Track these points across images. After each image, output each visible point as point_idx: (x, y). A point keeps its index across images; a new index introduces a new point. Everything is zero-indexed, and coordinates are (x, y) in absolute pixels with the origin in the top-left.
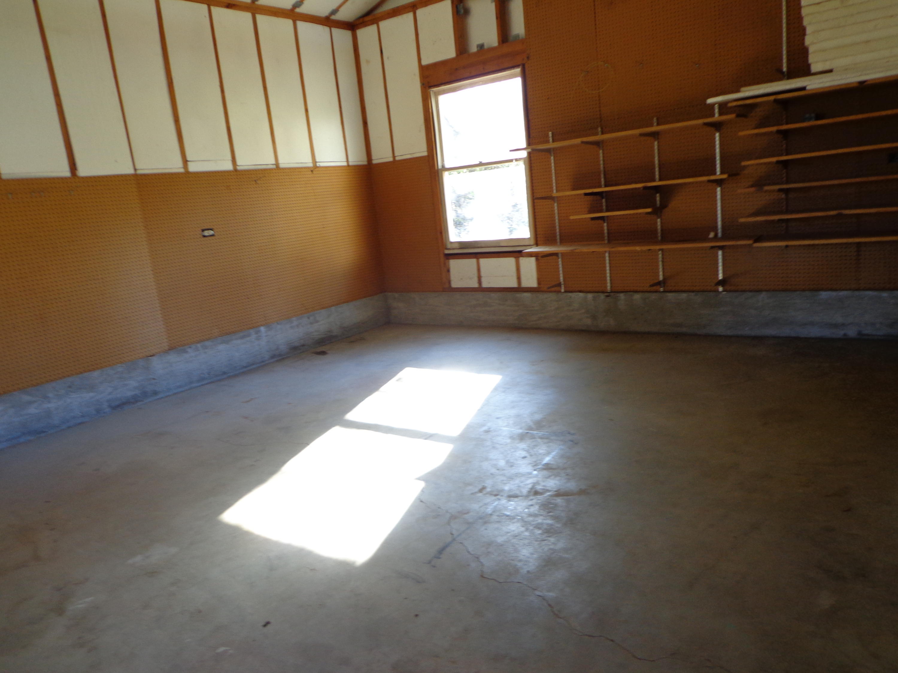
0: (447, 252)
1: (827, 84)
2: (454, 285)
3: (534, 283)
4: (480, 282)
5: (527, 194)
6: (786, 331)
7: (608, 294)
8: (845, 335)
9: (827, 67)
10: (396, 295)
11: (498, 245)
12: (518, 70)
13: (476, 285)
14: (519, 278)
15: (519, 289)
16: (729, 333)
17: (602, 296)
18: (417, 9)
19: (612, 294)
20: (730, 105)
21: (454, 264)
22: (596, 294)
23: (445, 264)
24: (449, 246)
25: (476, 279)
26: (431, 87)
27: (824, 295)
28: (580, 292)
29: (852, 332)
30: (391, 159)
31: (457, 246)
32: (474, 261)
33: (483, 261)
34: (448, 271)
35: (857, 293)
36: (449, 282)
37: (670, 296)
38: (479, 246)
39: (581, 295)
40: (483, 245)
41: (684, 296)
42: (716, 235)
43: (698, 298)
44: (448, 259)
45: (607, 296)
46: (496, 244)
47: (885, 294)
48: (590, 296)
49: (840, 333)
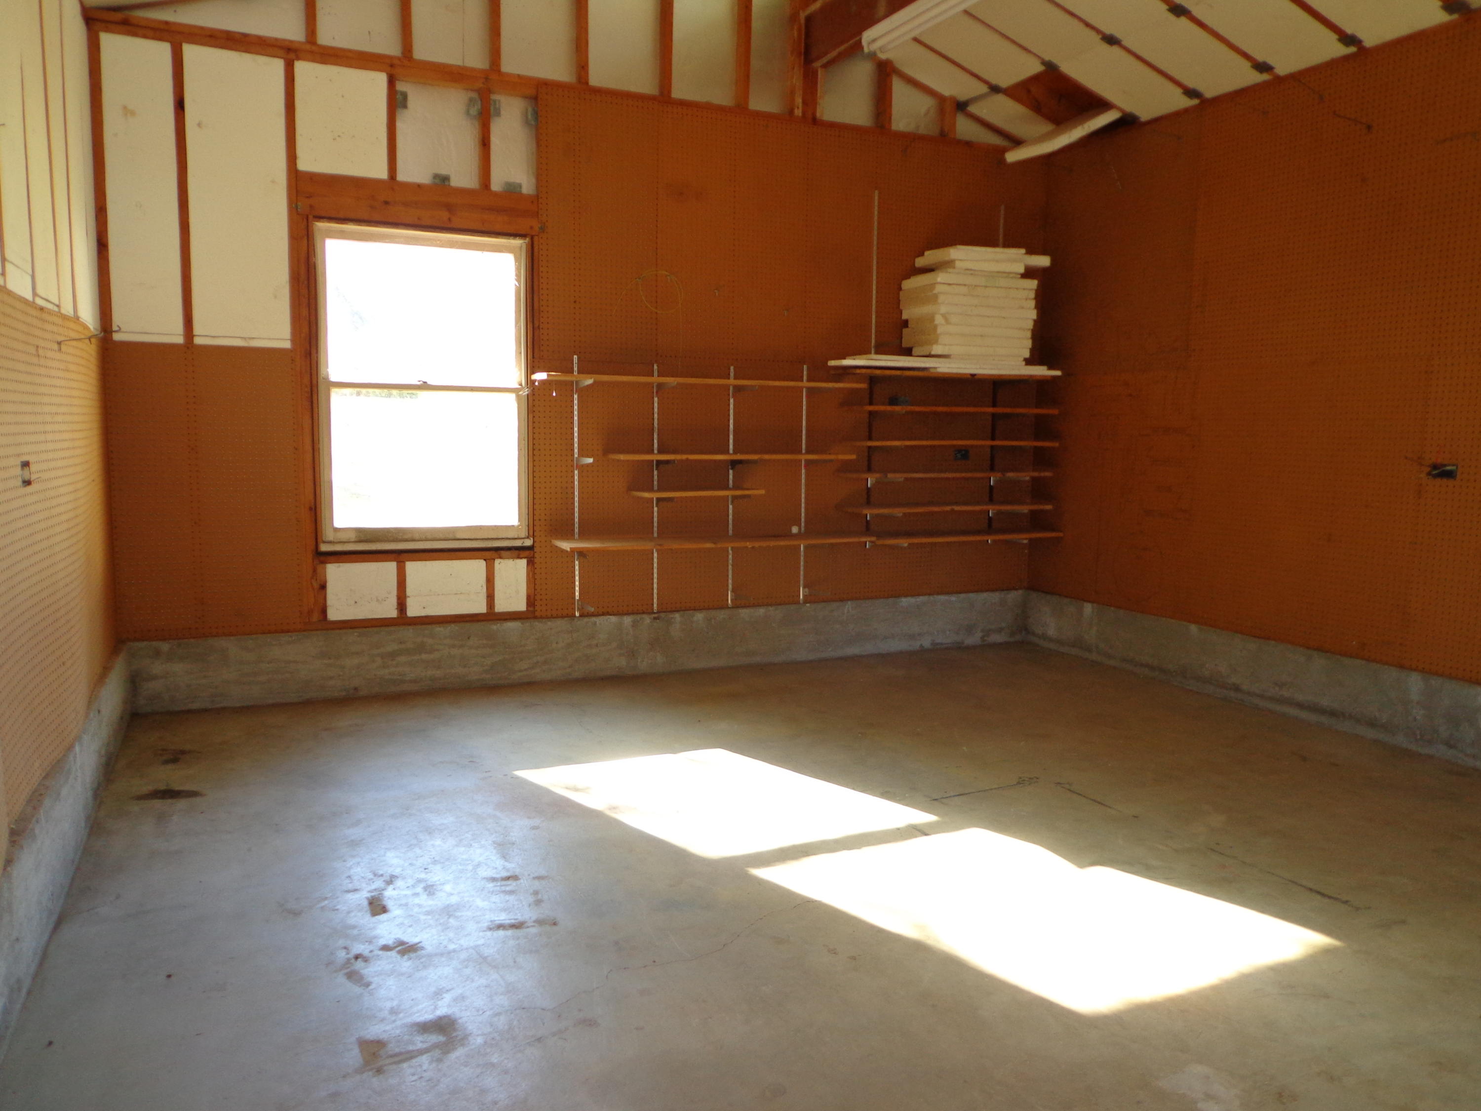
0: (324, 548)
2: (333, 615)
3: (520, 605)
4: (402, 605)
5: (520, 450)
6: (869, 648)
7: (656, 615)
8: (921, 646)
10: (165, 647)
11: (451, 536)
13: (393, 613)
14: (491, 598)
15: (491, 616)
16: (811, 657)
17: (647, 619)
18: (298, 59)
19: (663, 615)
21: (334, 572)
22: (638, 617)
23: (315, 571)
24: (329, 535)
25: (393, 601)
26: (320, 218)
27: (905, 601)
28: (608, 614)
29: (926, 643)
30: (180, 340)
31: (353, 536)
32: (391, 567)
33: (412, 567)
34: (323, 587)
35: (932, 598)
36: (324, 611)
37: (745, 613)
38: (406, 537)
39: (613, 619)
40: (417, 536)
41: (761, 611)
42: (800, 529)
43: (776, 613)
44: (324, 562)
45: (655, 618)
46: (449, 534)
47: (953, 598)
48: (627, 620)
49: (916, 645)
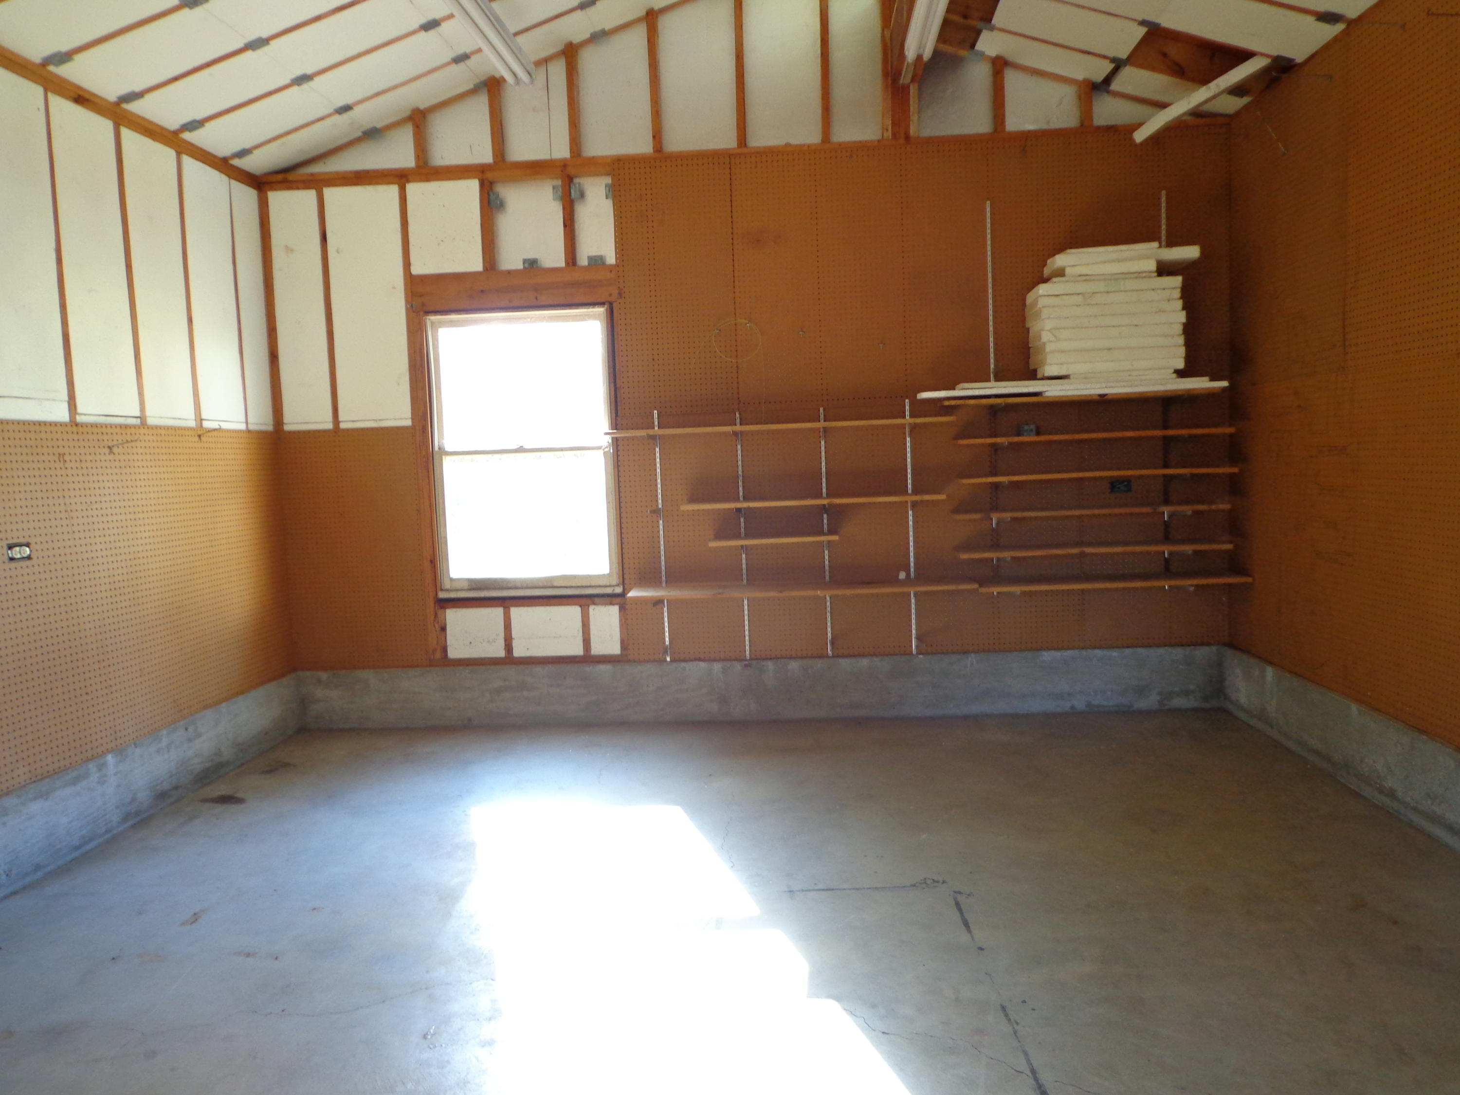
0: (442, 595)
1: (1070, 393)
2: (452, 654)
3: (615, 649)
4: (509, 647)
5: (608, 503)
6: (1002, 707)
7: (746, 663)
8: (1072, 707)
9: (1063, 372)
10: (324, 676)
11: (549, 584)
12: (600, 310)
13: (501, 653)
14: (587, 642)
15: (588, 659)
16: (928, 712)
17: (738, 666)
18: (408, 181)
19: (754, 662)
20: (947, 403)
21: (452, 616)
22: (728, 664)
23: (436, 615)
24: (447, 585)
25: (501, 643)
26: (428, 313)
27: (1047, 656)
28: (700, 660)
29: (1080, 704)
30: (329, 426)
31: (466, 585)
32: (499, 612)
33: (515, 612)
34: (444, 629)
35: (1084, 652)
36: (445, 650)
37: (845, 663)
38: (510, 585)
39: (702, 665)
40: (519, 585)
41: (865, 662)
42: (908, 575)
43: (883, 665)
44: (444, 608)
45: (746, 666)
47: (1115, 653)
48: (717, 667)
49: (1065, 706)
